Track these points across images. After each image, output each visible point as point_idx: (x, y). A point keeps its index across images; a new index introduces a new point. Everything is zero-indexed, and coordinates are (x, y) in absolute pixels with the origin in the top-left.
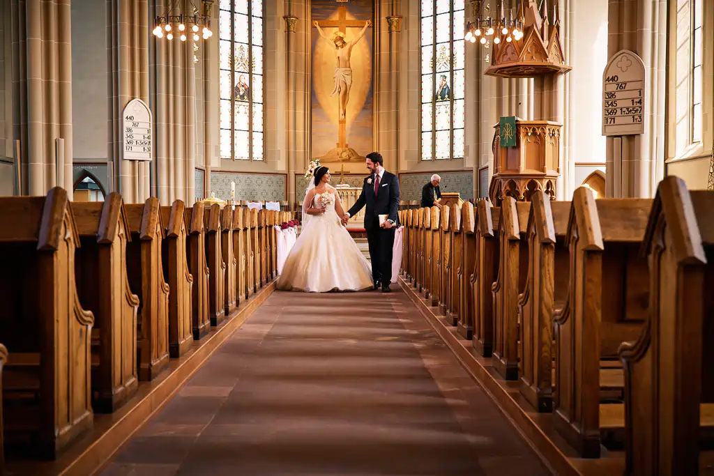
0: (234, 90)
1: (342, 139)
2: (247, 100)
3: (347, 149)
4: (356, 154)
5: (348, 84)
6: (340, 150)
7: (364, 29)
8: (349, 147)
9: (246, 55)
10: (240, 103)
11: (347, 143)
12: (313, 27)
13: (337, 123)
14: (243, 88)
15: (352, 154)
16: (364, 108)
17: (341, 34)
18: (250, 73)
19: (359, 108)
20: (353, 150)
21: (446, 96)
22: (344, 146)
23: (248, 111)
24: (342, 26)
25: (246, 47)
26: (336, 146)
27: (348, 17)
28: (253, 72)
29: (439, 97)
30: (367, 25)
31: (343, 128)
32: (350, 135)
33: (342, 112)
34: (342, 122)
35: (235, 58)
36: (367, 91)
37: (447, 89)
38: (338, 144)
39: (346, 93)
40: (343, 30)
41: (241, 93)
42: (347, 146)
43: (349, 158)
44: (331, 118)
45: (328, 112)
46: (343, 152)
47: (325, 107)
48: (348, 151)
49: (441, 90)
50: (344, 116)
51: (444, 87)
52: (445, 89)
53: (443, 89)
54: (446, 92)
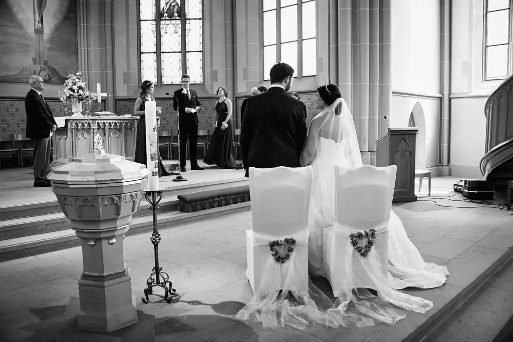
1: (39, 54)
3: (46, 67)
4: (58, 74)
6: (37, 68)
8: (49, 64)
11: (46, 59)
13: (31, 31)
15: (53, 73)
16: (66, 18)
19: (60, 17)
20: (55, 69)
21: (176, 14)
22: (42, 63)
26: (32, 62)
29: (166, 15)
31: (40, 40)
32: (49, 49)
33: (38, 18)
34: (39, 32)
37: (176, 7)
38: (34, 60)
42: (46, 63)
43: (50, 79)
44: (24, 24)
45: (20, 16)
46: (41, 71)
47: (15, 9)
48: (48, 70)
49: (168, 7)
50: (40, 24)
51: (172, 4)
52: (174, 6)
53: (170, 6)
54: (175, 10)
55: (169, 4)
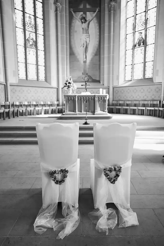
0: (26, 41)
1: (85, 71)
2: (34, 48)
3: (87, 75)
4: (92, 78)
5: (88, 42)
6: (84, 76)
7: (96, 13)
8: (88, 74)
9: (33, 22)
10: (30, 49)
11: (87, 73)
12: (70, 12)
13: (82, 62)
14: (32, 41)
15: (89, 78)
16: (96, 55)
17: (84, 16)
18: (36, 32)
19: (94, 55)
20: (90, 76)
21: (142, 44)
22: (86, 74)
23: (35, 54)
24: (85, 11)
25: (33, 17)
26: (82, 74)
27: (88, 6)
28: (38, 33)
29: (137, 45)
30: (97, 10)
31: (85, 65)
32: (89, 68)
33: (85, 57)
34: (85, 62)
35: (26, 22)
36: (97, 46)
38: (83, 73)
39: (87, 47)
40: (85, 13)
41: (31, 43)
43: (88, 80)
44: (80, 60)
45: (78, 57)
46: (85, 77)
47: (76, 55)
48: (88, 77)
49: (139, 41)
50: (85, 59)
51: (141, 39)
52: (141, 40)
53: (140, 40)
54: (142, 41)
55: (139, 39)
